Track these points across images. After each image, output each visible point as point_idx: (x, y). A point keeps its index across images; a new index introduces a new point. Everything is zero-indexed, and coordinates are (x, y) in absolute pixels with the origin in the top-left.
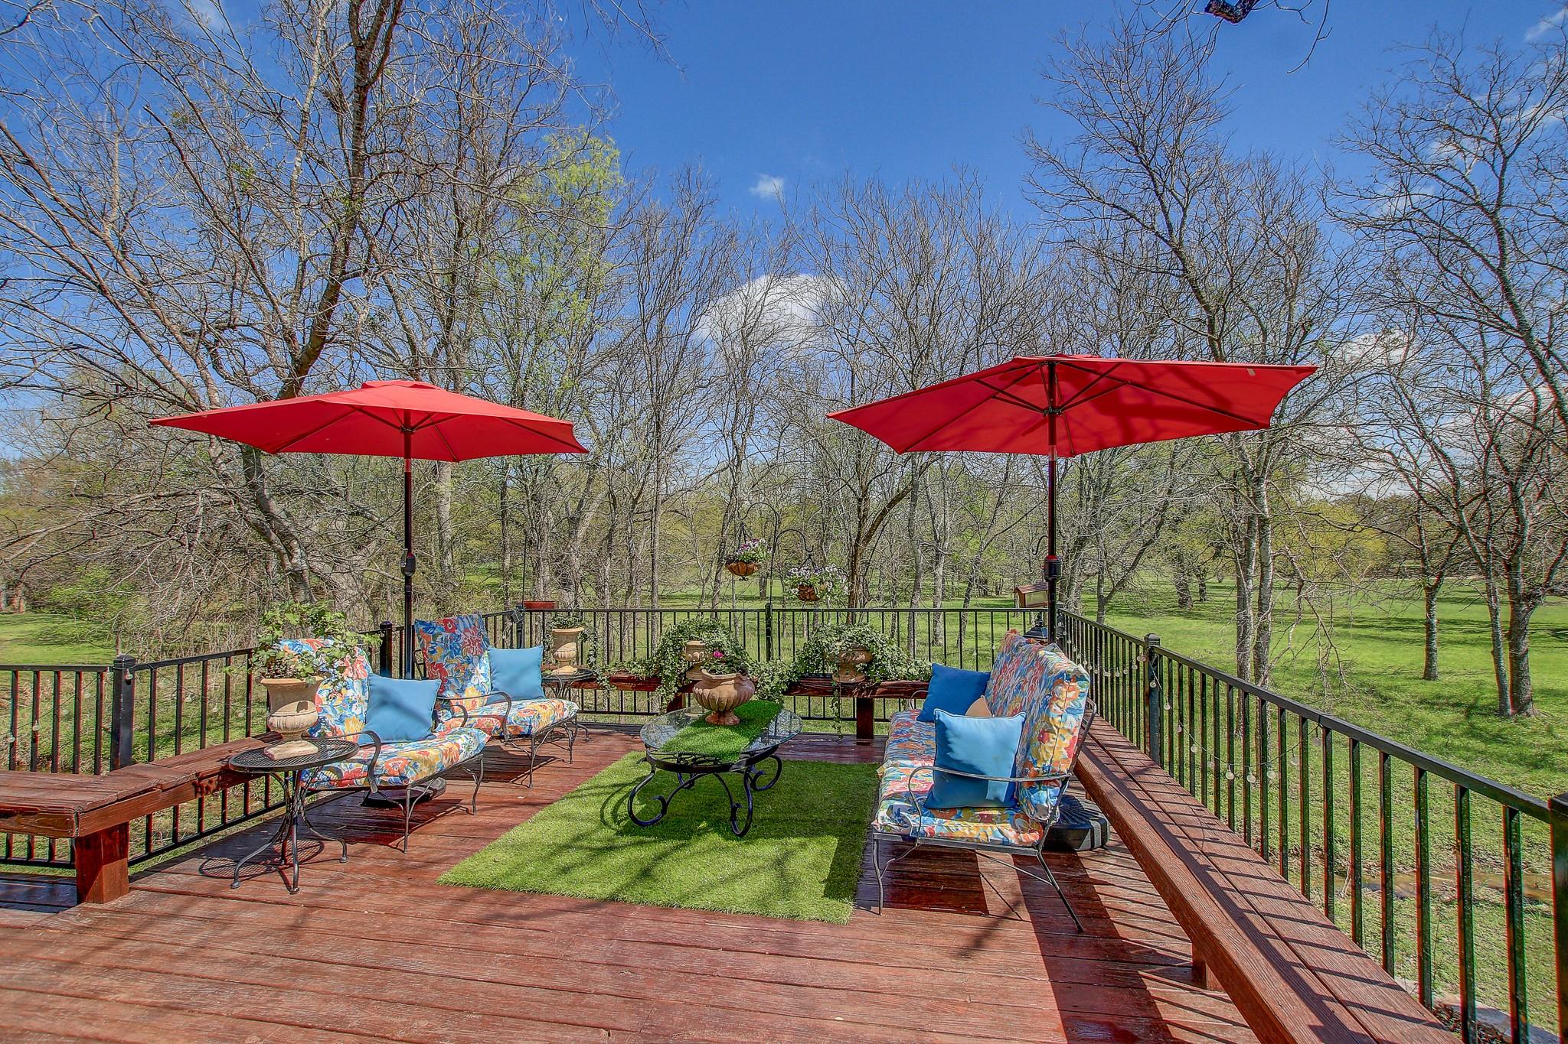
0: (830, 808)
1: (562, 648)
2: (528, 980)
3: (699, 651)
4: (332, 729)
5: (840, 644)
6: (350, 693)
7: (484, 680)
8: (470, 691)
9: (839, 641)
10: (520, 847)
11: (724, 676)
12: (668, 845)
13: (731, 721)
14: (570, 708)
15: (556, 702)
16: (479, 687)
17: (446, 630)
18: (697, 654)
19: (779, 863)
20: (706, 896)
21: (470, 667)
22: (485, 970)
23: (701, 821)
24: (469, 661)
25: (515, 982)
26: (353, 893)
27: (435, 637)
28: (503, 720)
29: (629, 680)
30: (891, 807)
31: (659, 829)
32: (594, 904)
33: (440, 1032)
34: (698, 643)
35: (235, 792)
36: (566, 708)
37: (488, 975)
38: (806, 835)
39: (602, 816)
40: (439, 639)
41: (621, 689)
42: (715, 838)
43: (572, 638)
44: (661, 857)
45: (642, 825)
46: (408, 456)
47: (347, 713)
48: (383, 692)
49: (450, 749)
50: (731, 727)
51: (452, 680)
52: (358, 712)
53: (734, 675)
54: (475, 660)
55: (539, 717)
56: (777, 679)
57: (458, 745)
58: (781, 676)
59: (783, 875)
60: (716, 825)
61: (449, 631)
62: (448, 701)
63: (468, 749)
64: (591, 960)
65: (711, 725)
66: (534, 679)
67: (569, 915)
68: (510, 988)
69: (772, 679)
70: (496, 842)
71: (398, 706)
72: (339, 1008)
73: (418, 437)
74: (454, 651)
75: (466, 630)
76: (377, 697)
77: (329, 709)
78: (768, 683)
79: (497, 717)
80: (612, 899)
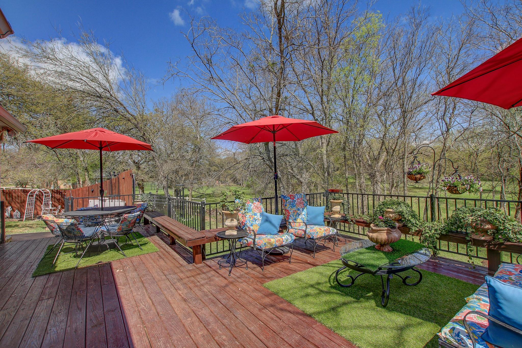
0: (447, 307)
1: (334, 208)
2: (262, 337)
3: (392, 214)
4: (248, 227)
5: (472, 218)
6: (256, 217)
7: (304, 216)
8: (299, 220)
9: (471, 216)
10: (298, 280)
11: (382, 228)
12: (349, 299)
13: (387, 250)
14: (333, 231)
15: (327, 228)
16: (302, 219)
17: (291, 198)
18: (391, 215)
19: (402, 329)
20: (349, 332)
21: (299, 212)
22: (253, 326)
23: (369, 292)
24: (298, 210)
25: (257, 336)
26: (241, 281)
27: (286, 201)
28: (305, 232)
29: (363, 222)
30: (453, 329)
31: (348, 290)
32: (304, 314)
33: (225, 343)
34: (391, 210)
35: (220, 243)
36: (332, 231)
37: (252, 328)
38: (422, 318)
39: (330, 277)
40: (288, 201)
41: (358, 225)
42: (372, 303)
43: (337, 204)
44: (344, 304)
45: (342, 286)
46: (274, 141)
47: (254, 223)
48: (267, 217)
49: (279, 240)
50: (385, 253)
51: (292, 216)
52: (258, 223)
53: (386, 228)
54: (301, 209)
55: (317, 233)
56: (433, 231)
57: (283, 239)
58: (436, 230)
59: (400, 337)
60: (375, 297)
61: (292, 199)
62: (290, 223)
63: (287, 241)
64: (286, 340)
65: (376, 249)
66: (321, 219)
67: (291, 315)
68: (254, 337)
69: (431, 231)
70: (290, 276)
71: (270, 222)
72: (211, 320)
73: (277, 134)
74: (293, 206)
75: (298, 199)
76: (265, 218)
77: (248, 221)
78: (428, 233)
79: (303, 230)
80: (310, 316)
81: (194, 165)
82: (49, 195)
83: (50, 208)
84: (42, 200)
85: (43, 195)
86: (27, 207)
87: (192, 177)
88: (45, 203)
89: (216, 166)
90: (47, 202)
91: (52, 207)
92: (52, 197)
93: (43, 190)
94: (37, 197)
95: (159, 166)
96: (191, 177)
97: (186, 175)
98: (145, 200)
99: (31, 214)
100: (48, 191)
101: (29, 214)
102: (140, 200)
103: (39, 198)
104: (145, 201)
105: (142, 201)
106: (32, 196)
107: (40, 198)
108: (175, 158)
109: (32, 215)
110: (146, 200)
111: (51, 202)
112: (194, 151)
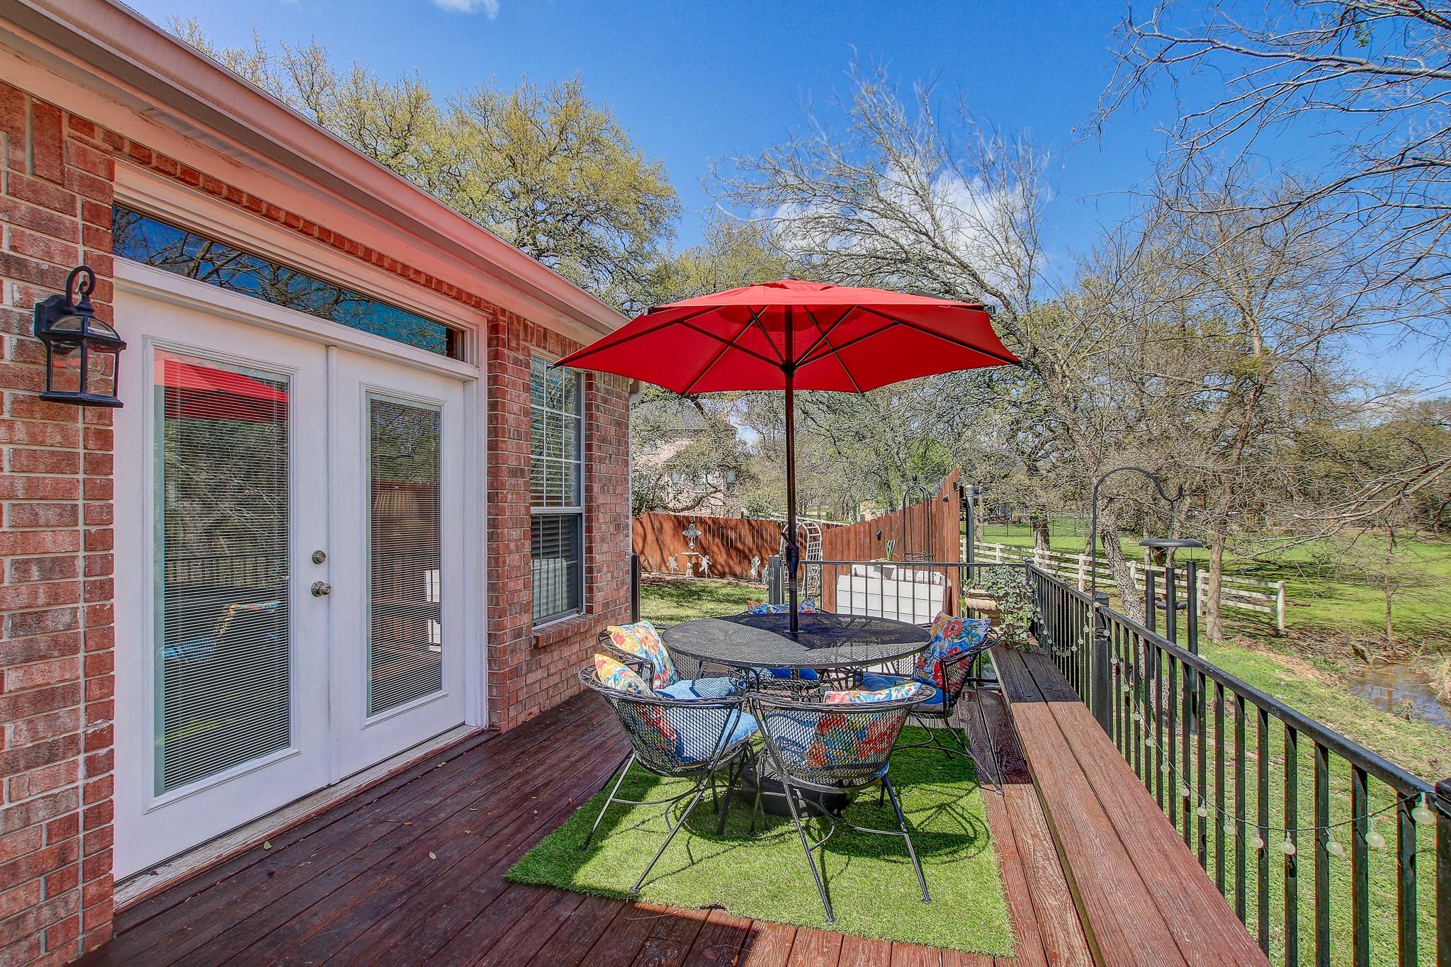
81: (1235, 452)
82: (820, 537)
85: (806, 536)
87: (1223, 501)
88: (810, 554)
89: (1338, 456)
90: (814, 554)
95: (1086, 459)
96: (1222, 499)
97: (1199, 491)
98: (1001, 593)
102: (983, 592)
104: (999, 599)
105: (991, 597)
108: (1156, 433)
110: (1007, 594)
112: (1237, 399)
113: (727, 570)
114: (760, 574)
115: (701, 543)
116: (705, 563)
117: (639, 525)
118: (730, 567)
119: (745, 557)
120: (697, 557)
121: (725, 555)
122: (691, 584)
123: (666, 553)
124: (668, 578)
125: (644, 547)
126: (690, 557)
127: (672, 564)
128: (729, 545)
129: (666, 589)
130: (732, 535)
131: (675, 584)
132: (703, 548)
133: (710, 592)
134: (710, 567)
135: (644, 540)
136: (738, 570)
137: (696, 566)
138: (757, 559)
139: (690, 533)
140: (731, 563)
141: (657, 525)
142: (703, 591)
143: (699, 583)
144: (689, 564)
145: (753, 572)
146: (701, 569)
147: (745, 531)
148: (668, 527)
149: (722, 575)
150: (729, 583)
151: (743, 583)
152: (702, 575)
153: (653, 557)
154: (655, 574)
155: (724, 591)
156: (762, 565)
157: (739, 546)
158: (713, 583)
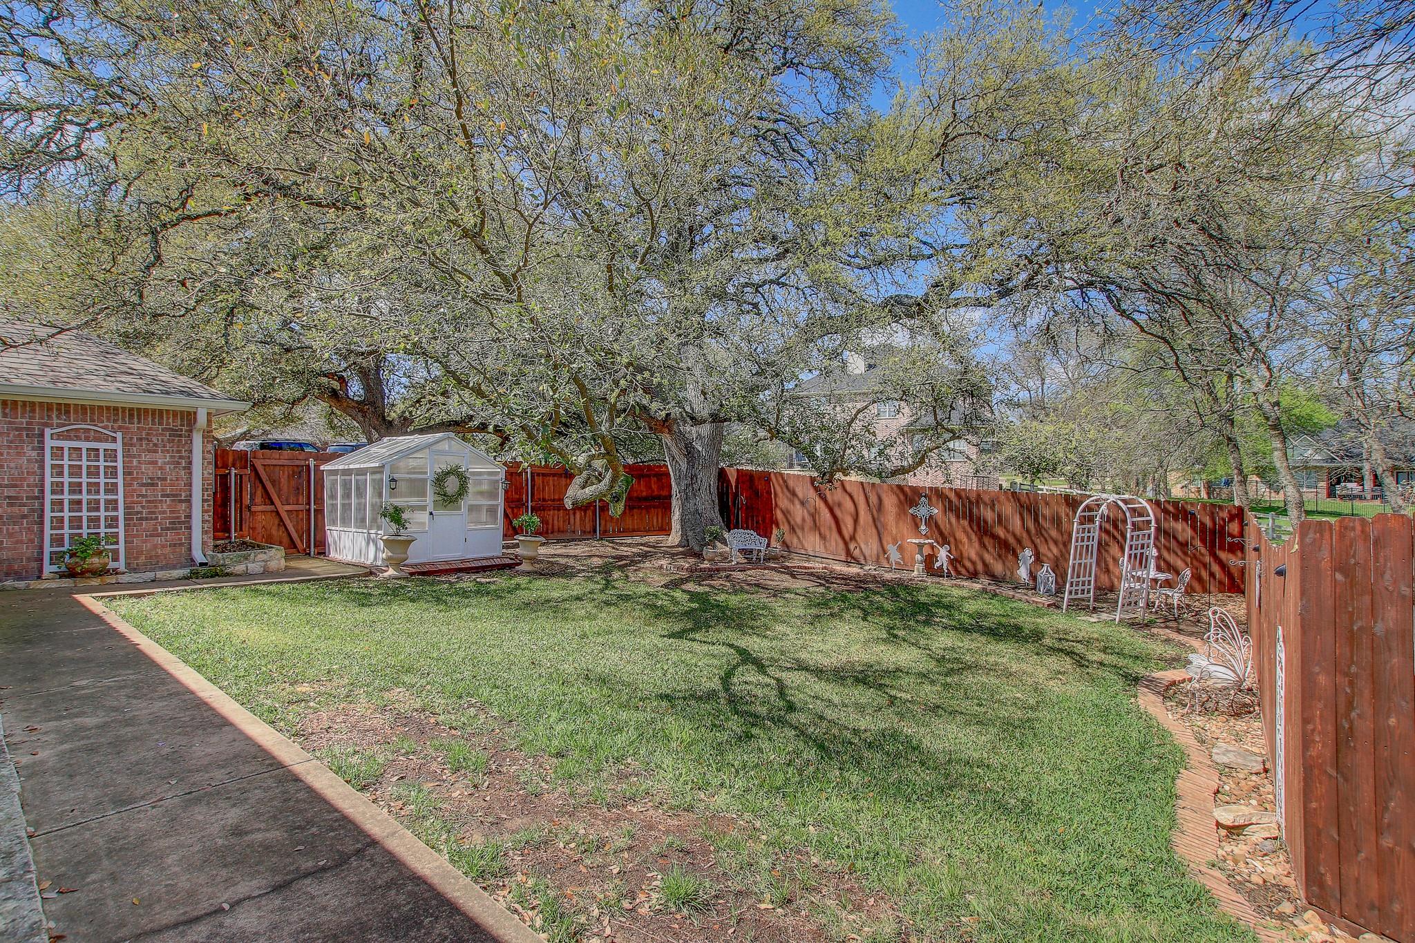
82: (1149, 522)
83: (1153, 573)
84: (1124, 537)
85: (1125, 521)
86: (1075, 559)
88: (1133, 552)
90: (1139, 551)
91: (1159, 569)
92: (1158, 529)
93: (1125, 502)
94: (1107, 526)
99: (1086, 587)
100: (1145, 504)
101: (1080, 587)
103: (1114, 528)
106: (1091, 520)
107: (1116, 527)
109: (1089, 592)
111: (1155, 552)
113: (980, 567)
114: (1033, 577)
115: (937, 526)
116: (943, 554)
117: (848, 498)
118: (985, 564)
119: (1008, 549)
120: (932, 547)
121: (976, 545)
122: (919, 590)
123: (887, 539)
124: (888, 576)
125: (855, 529)
126: (920, 546)
127: (894, 555)
128: (983, 530)
129: (878, 598)
130: (989, 515)
131: (893, 588)
132: (941, 533)
133: (949, 607)
134: (951, 562)
135: (856, 521)
136: (998, 568)
137: (930, 560)
138: (1028, 552)
139: (922, 511)
140: (987, 557)
141: (873, 499)
142: (938, 604)
143: (936, 587)
144: (918, 557)
145: (1023, 573)
146: (937, 565)
147: (1008, 509)
148: (890, 502)
149: (973, 576)
150: (984, 591)
151: (1007, 592)
152: (939, 573)
153: (866, 544)
154: (870, 568)
155: (972, 606)
156: (1038, 559)
157: (1001, 532)
158: (956, 590)
